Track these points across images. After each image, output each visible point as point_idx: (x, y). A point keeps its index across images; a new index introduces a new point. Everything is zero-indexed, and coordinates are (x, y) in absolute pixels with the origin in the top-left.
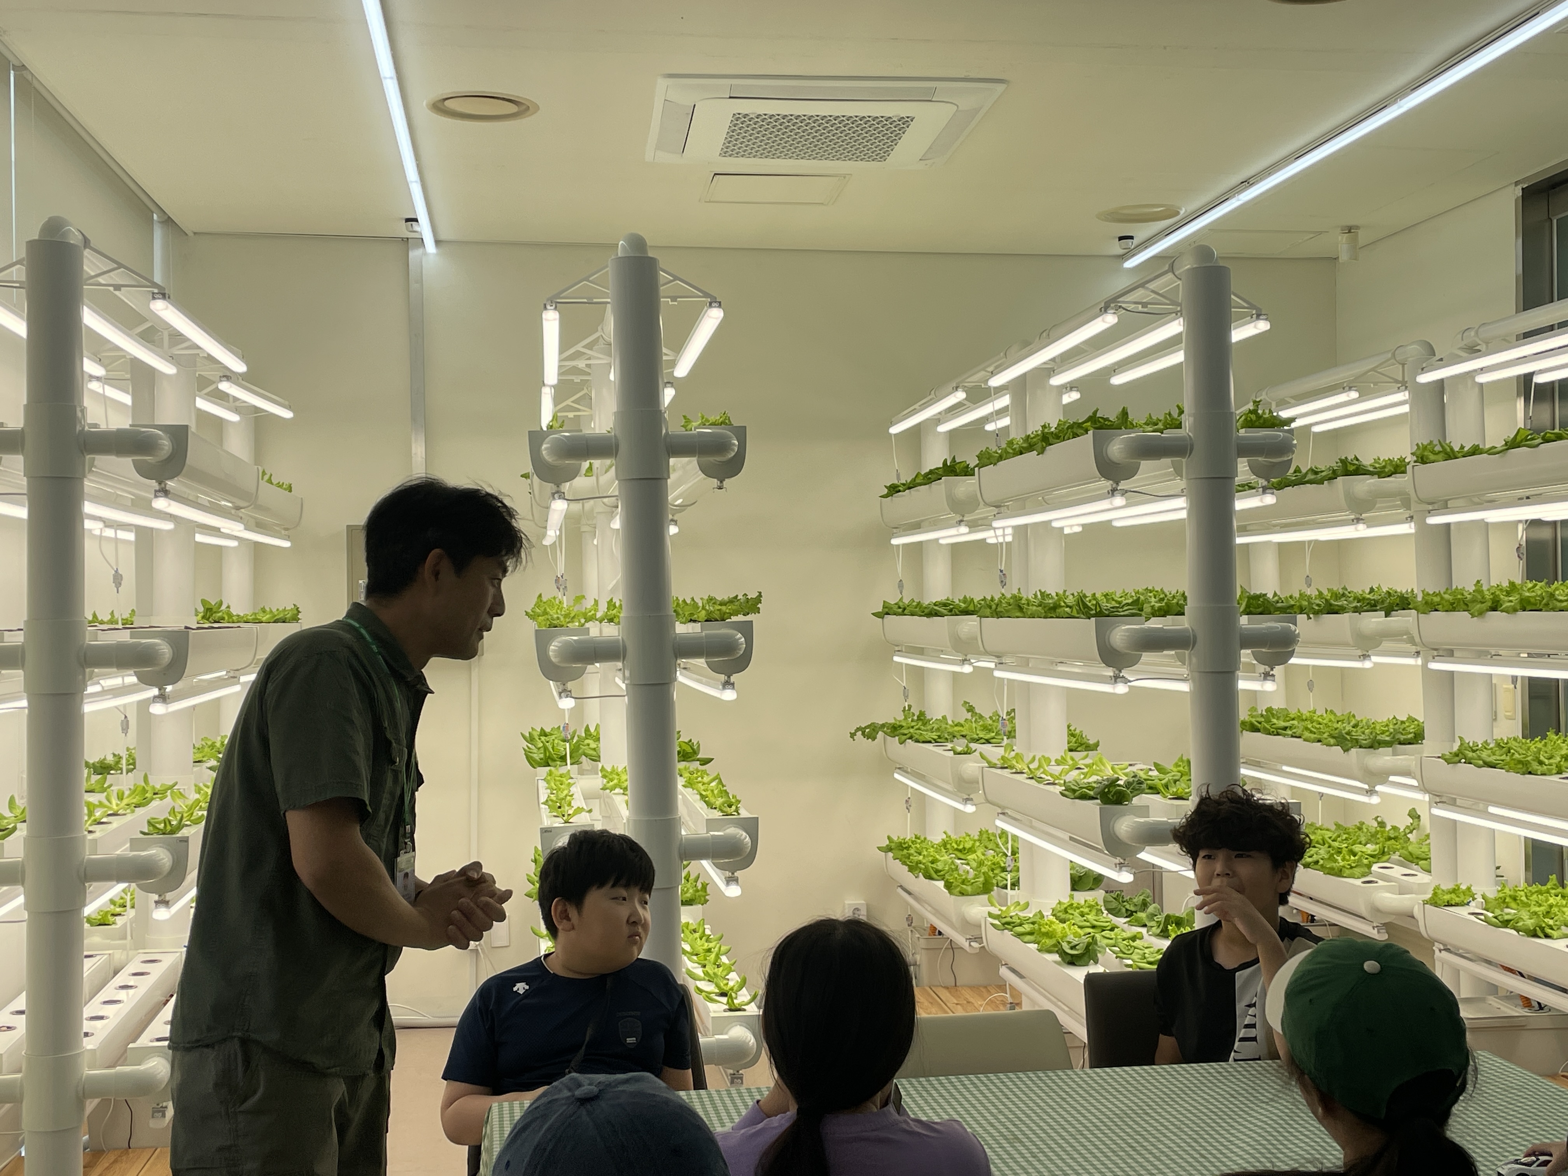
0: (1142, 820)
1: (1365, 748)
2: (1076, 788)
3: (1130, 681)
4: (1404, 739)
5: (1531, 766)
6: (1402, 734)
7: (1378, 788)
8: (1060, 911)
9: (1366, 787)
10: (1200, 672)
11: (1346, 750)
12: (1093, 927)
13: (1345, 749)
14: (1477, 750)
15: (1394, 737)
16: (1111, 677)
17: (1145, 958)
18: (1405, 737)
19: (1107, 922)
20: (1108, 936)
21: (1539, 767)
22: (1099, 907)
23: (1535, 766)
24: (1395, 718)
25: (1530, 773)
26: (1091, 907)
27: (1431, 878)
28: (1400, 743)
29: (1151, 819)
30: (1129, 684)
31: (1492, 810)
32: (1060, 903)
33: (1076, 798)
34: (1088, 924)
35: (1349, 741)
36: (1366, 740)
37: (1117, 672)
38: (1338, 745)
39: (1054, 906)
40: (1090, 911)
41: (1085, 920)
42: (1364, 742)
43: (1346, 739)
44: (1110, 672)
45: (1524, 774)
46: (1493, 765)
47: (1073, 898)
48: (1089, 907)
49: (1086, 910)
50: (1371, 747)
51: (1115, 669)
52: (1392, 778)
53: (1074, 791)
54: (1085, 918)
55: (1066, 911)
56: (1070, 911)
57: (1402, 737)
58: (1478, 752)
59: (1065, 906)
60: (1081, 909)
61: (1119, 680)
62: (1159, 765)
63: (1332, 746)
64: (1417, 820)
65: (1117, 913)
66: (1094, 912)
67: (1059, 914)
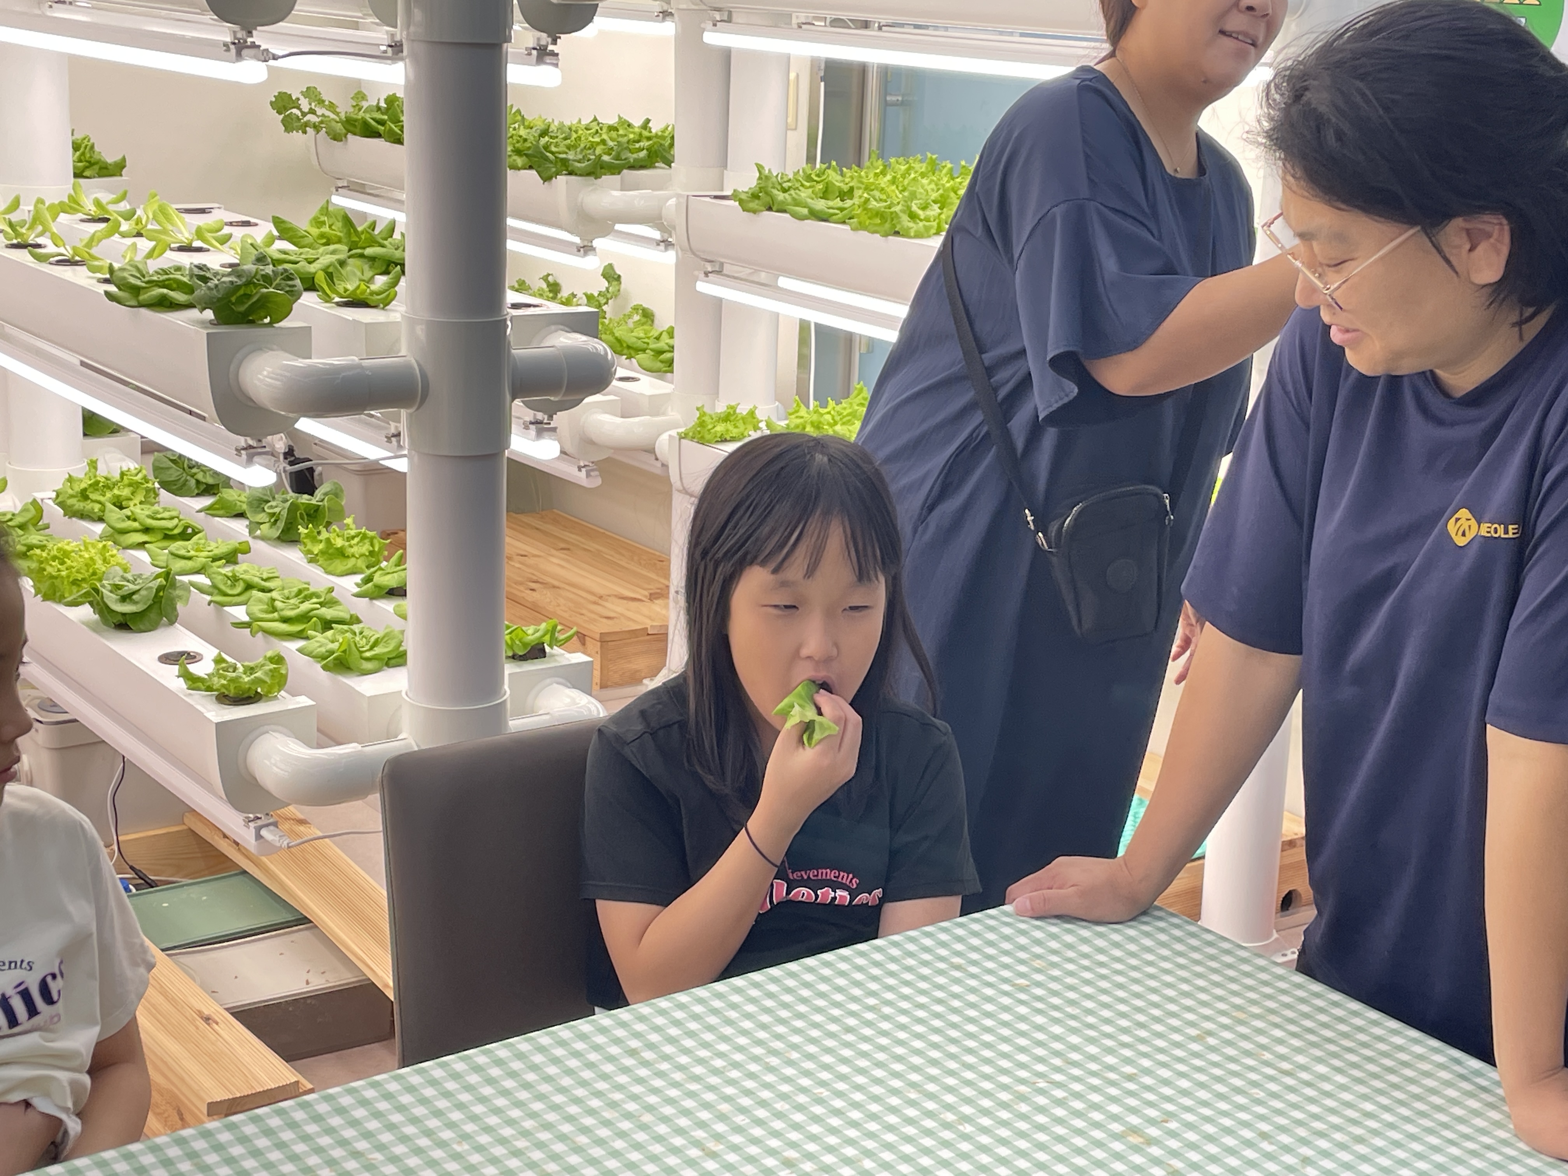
0: (301, 363)
1: (581, 175)
2: (138, 283)
3: (275, 57)
4: (635, 160)
5: (899, 222)
6: (630, 151)
7: (597, 243)
8: (72, 496)
9: (577, 240)
10: (429, 42)
11: (547, 178)
12: (147, 530)
13: (545, 175)
14: (790, 188)
15: (617, 158)
16: (226, 45)
17: (274, 610)
18: (635, 156)
19: (172, 518)
20: (182, 552)
21: (911, 225)
22: (150, 485)
23: (905, 221)
24: (595, 119)
25: (897, 233)
26: (135, 486)
27: (673, 386)
28: (632, 167)
29: (316, 361)
30: (272, 63)
31: (784, 282)
32: (70, 479)
33: (141, 305)
34: (136, 525)
35: (551, 162)
36: (579, 161)
37: (241, 34)
38: (531, 167)
39: (59, 487)
40: (133, 493)
41: (128, 518)
42: (579, 165)
43: (547, 159)
44: (224, 33)
45: (886, 235)
46: (825, 217)
47: (96, 468)
48: (130, 485)
49: (126, 492)
50: (589, 174)
51: (236, 28)
52: (618, 227)
53: (135, 290)
54: (127, 512)
55: (84, 495)
56: (93, 496)
57: (632, 157)
58: (792, 192)
59: (83, 485)
60: (116, 491)
61: (245, 52)
62: (283, 222)
63: (519, 169)
64: (615, 283)
65: (181, 488)
66: (140, 497)
67: (70, 502)
